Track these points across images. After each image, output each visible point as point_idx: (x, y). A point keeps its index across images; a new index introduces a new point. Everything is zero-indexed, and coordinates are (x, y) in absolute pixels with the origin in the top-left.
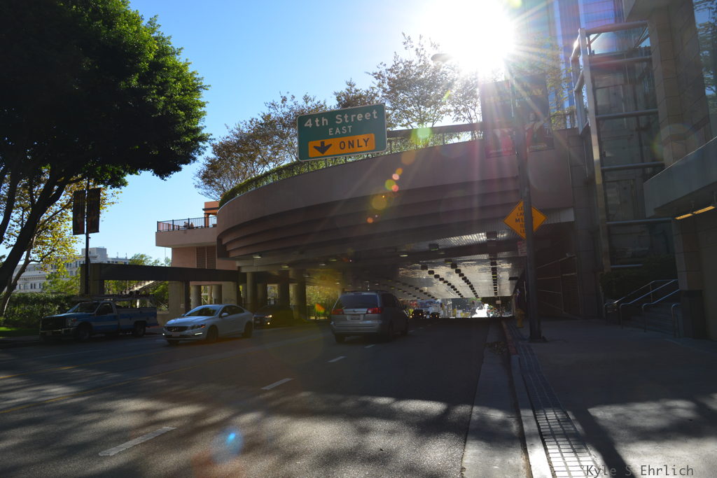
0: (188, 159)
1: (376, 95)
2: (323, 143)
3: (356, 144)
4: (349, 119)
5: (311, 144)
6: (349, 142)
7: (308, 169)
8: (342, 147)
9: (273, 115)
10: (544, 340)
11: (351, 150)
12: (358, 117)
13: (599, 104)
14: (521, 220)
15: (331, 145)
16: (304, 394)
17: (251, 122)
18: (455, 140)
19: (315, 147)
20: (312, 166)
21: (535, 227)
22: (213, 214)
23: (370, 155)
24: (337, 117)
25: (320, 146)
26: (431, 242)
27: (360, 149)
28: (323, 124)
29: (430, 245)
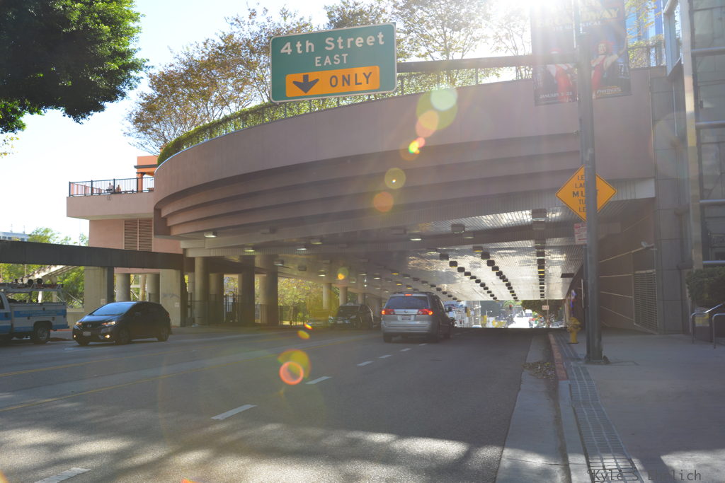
0: (113, 95)
1: (383, 11)
2: (306, 77)
3: (352, 80)
4: (344, 43)
5: (290, 78)
6: (343, 76)
7: (285, 114)
8: (334, 83)
9: (236, 36)
10: (606, 361)
11: (346, 88)
12: (357, 42)
13: (697, 33)
14: (580, 194)
15: (317, 80)
16: (271, 427)
17: (205, 44)
18: (492, 79)
19: (295, 83)
20: (291, 109)
21: (599, 205)
22: (149, 173)
23: (372, 97)
24: (327, 41)
25: (302, 81)
26: (456, 221)
27: (359, 88)
28: (307, 51)
29: (453, 226)
